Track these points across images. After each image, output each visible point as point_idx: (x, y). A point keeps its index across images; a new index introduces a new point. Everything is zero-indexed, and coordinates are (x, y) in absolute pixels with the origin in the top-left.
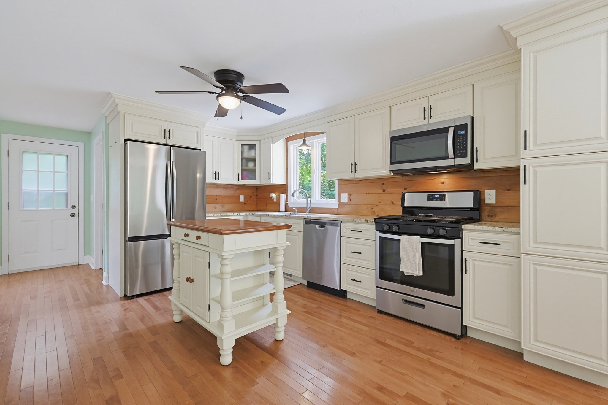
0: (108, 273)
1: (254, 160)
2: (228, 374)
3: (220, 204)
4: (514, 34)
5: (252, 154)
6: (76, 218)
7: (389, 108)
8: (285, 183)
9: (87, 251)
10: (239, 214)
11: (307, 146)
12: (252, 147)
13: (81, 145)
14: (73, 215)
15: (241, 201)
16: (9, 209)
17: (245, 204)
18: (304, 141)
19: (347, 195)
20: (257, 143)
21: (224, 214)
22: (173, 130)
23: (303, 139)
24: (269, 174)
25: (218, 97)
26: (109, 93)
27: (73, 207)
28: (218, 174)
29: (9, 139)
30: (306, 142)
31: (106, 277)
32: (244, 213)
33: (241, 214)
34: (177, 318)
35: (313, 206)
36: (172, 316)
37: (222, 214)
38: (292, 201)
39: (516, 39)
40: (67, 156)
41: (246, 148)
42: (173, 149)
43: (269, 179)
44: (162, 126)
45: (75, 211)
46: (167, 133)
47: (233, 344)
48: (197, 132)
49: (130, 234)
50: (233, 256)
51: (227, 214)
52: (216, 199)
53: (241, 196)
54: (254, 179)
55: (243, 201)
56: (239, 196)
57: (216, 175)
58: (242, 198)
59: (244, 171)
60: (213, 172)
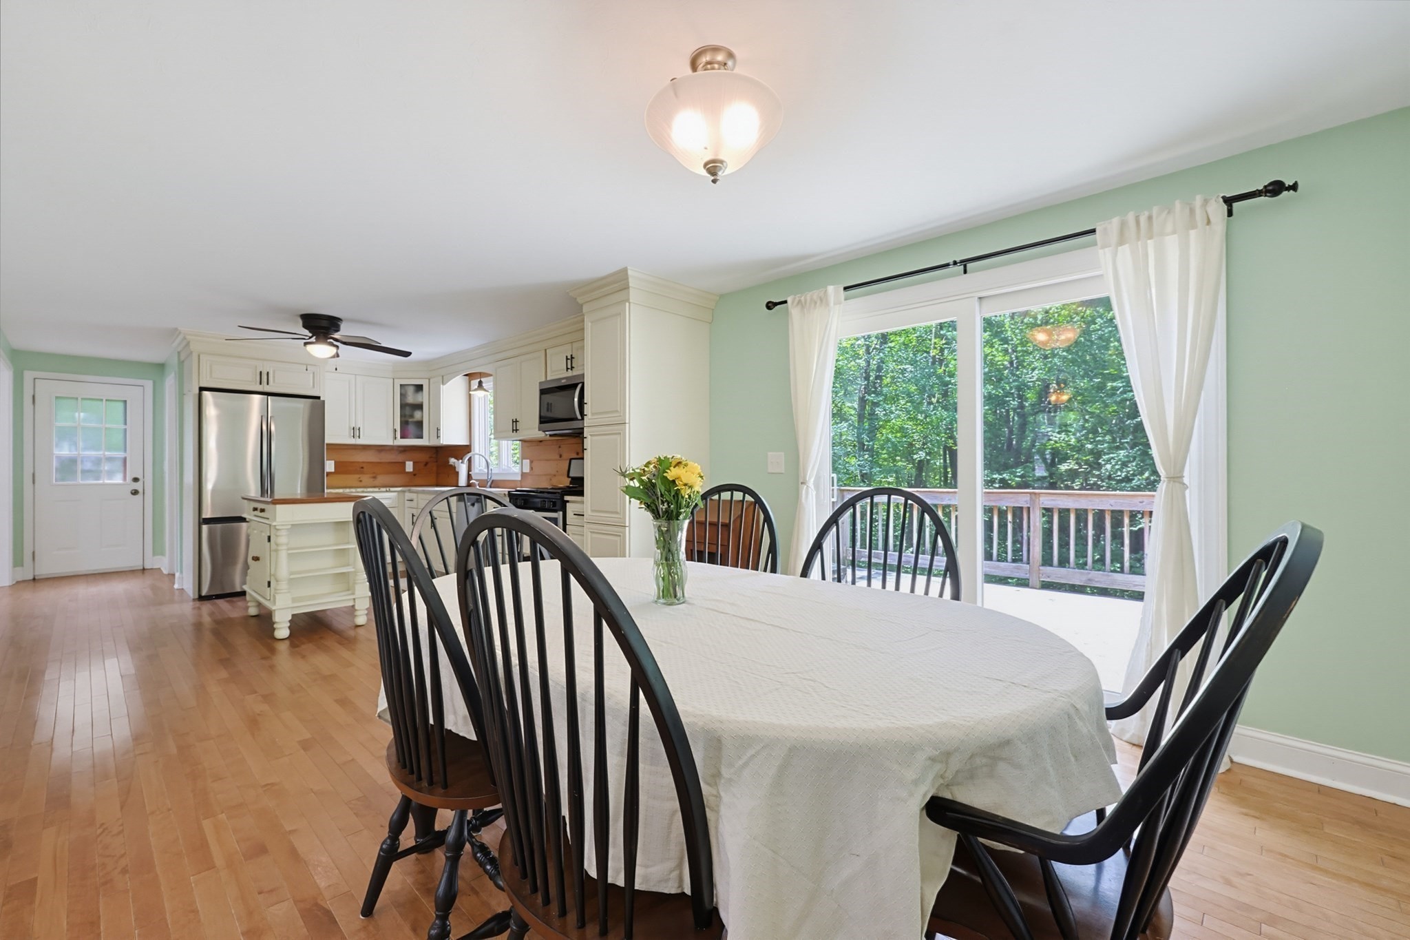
0: (181, 572)
1: (420, 407)
2: (283, 648)
3: (368, 475)
4: (580, 300)
5: (419, 398)
6: (139, 497)
7: (543, 352)
8: (468, 444)
9: (158, 550)
11: (485, 390)
12: (419, 388)
13: (149, 384)
14: (135, 492)
16: (34, 482)
17: (415, 475)
18: (480, 383)
19: (528, 461)
20: (425, 383)
22: (274, 372)
23: (479, 380)
24: (438, 430)
25: (306, 344)
26: (176, 329)
27: (136, 480)
28: (359, 429)
29: (35, 379)
30: (484, 385)
31: (179, 578)
34: (253, 611)
35: (494, 478)
36: (247, 608)
38: (477, 471)
39: (582, 306)
40: (125, 402)
41: (411, 391)
42: (272, 401)
43: (438, 437)
44: (256, 367)
45: (138, 486)
46: (262, 377)
47: (290, 618)
48: (314, 373)
49: (207, 514)
50: (289, 527)
52: (362, 468)
53: (407, 463)
54: (421, 437)
55: (411, 470)
56: (405, 463)
57: (355, 432)
58: (409, 466)
59: (404, 423)
60: (350, 428)
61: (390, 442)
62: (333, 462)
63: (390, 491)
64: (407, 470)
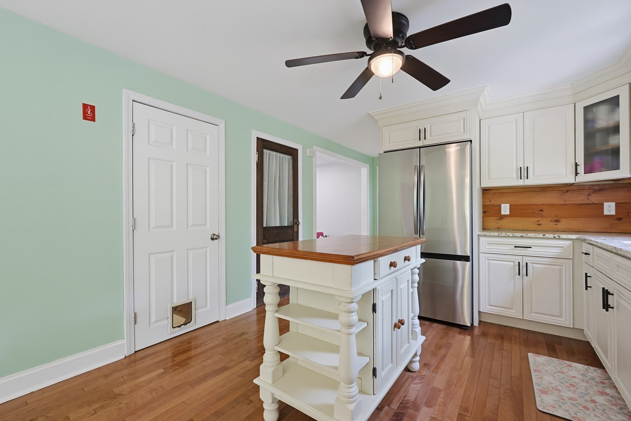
5: (614, 118)
10: (557, 237)
12: (614, 102)
15: (605, 214)
21: (521, 234)
22: (430, 127)
28: (527, 169)
32: (574, 237)
33: (564, 236)
37: (516, 234)
41: (602, 111)
42: (423, 150)
44: (417, 127)
46: (421, 133)
51: (528, 234)
52: (542, 210)
53: (606, 204)
54: (618, 168)
55: (613, 213)
56: (603, 204)
57: (523, 172)
58: (610, 208)
59: (589, 154)
60: (517, 169)
61: (570, 179)
62: (508, 205)
63: (559, 239)
64: (606, 213)
